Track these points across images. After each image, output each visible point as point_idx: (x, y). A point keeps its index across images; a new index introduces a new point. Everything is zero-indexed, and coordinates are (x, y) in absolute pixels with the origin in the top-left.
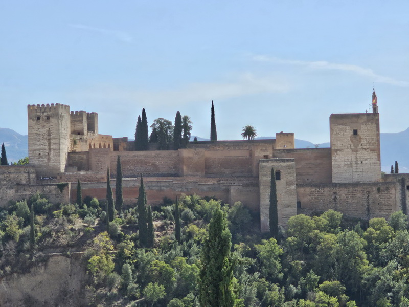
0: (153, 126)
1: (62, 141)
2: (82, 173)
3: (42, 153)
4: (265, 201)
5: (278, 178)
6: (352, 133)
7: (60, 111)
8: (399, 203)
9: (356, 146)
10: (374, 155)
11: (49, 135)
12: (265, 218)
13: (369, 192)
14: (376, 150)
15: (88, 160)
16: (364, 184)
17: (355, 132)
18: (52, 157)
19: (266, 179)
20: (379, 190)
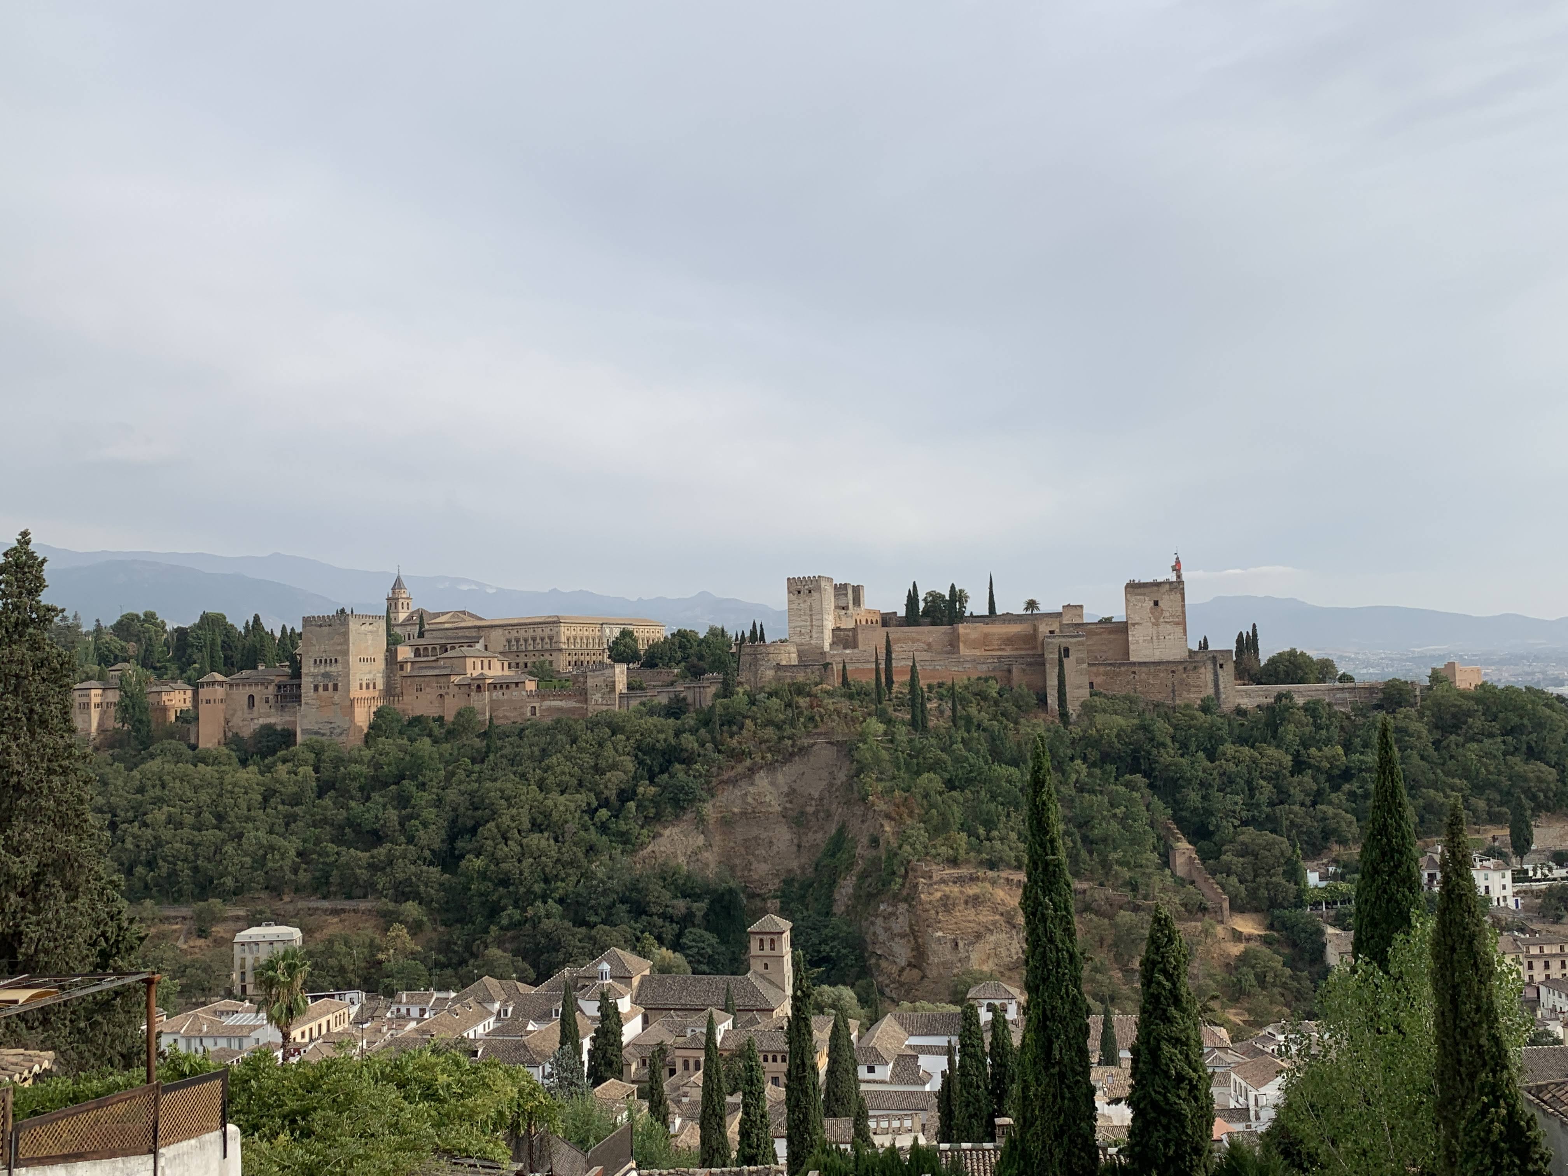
0: (925, 600)
1: (825, 616)
2: (848, 651)
3: (803, 631)
4: (1052, 682)
5: (1067, 656)
6: (1152, 604)
7: (823, 584)
8: (1211, 685)
9: (1157, 619)
10: (1179, 629)
11: (811, 610)
12: (1052, 700)
13: (1173, 672)
14: (1182, 623)
15: (855, 636)
16: (1168, 662)
17: (1156, 603)
18: (814, 635)
19: (1052, 656)
20: (1185, 668)
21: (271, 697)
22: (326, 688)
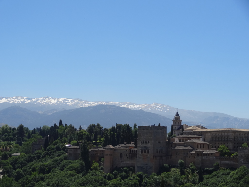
21: (128, 154)
22: (145, 152)
